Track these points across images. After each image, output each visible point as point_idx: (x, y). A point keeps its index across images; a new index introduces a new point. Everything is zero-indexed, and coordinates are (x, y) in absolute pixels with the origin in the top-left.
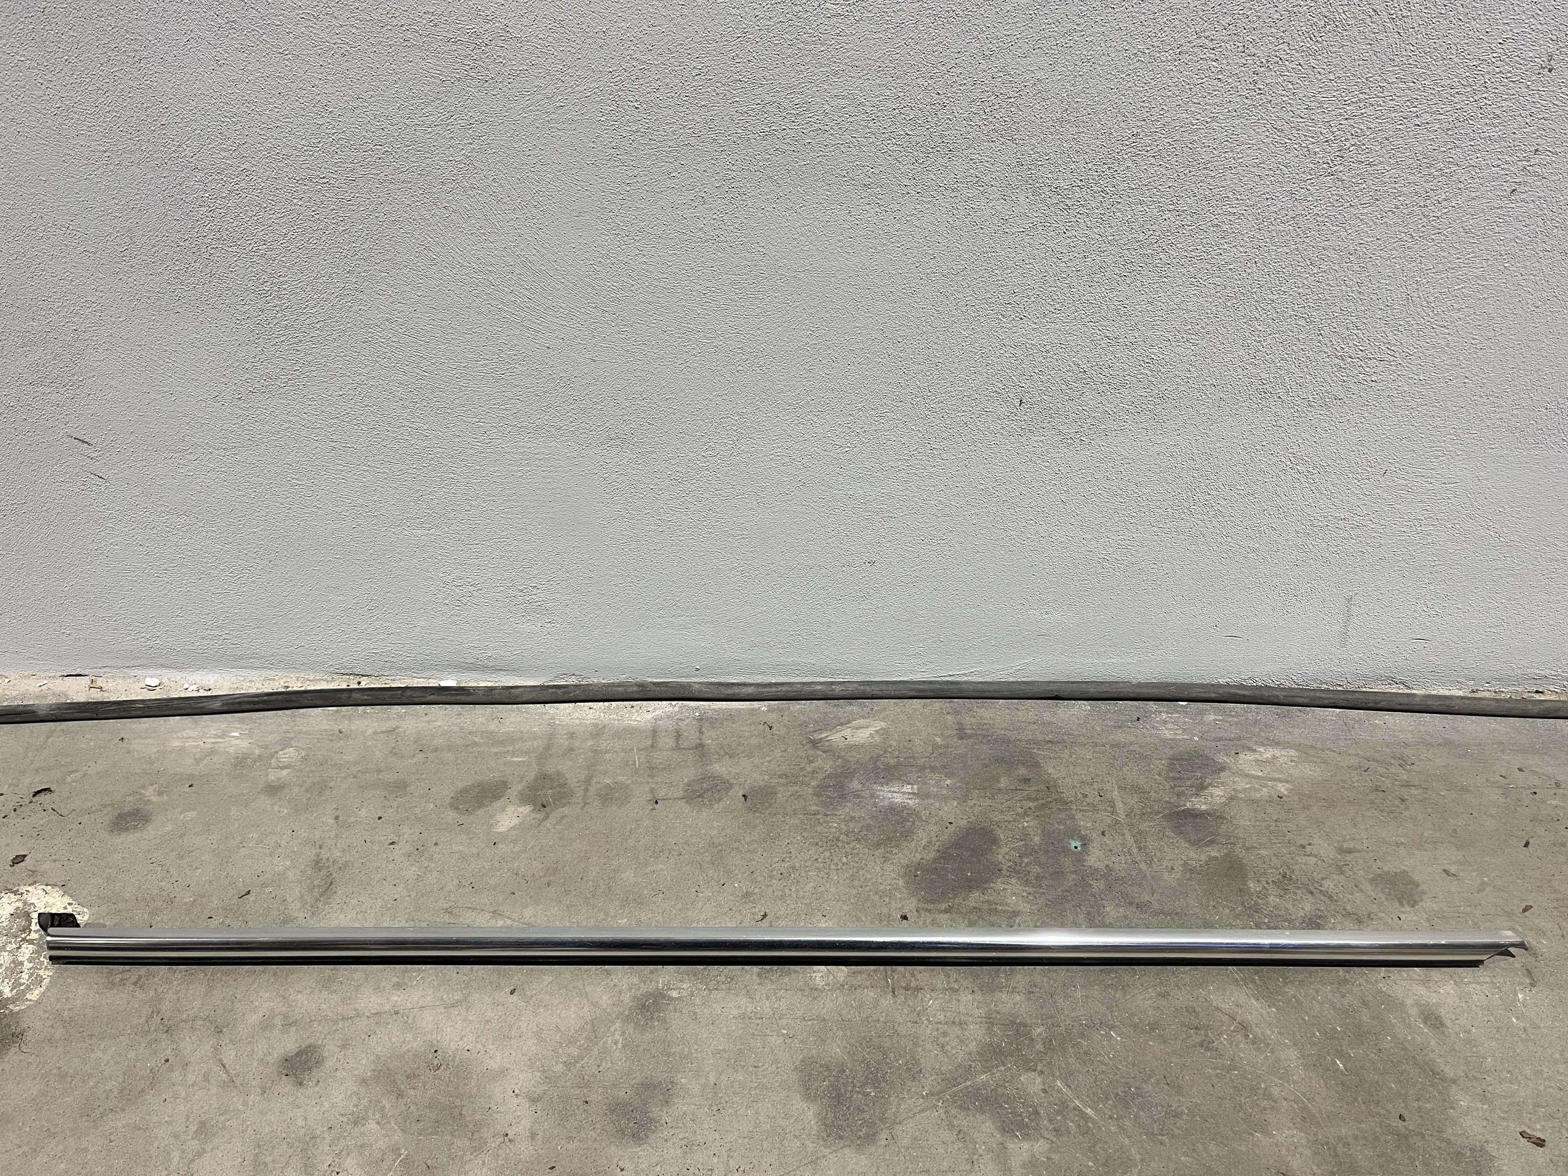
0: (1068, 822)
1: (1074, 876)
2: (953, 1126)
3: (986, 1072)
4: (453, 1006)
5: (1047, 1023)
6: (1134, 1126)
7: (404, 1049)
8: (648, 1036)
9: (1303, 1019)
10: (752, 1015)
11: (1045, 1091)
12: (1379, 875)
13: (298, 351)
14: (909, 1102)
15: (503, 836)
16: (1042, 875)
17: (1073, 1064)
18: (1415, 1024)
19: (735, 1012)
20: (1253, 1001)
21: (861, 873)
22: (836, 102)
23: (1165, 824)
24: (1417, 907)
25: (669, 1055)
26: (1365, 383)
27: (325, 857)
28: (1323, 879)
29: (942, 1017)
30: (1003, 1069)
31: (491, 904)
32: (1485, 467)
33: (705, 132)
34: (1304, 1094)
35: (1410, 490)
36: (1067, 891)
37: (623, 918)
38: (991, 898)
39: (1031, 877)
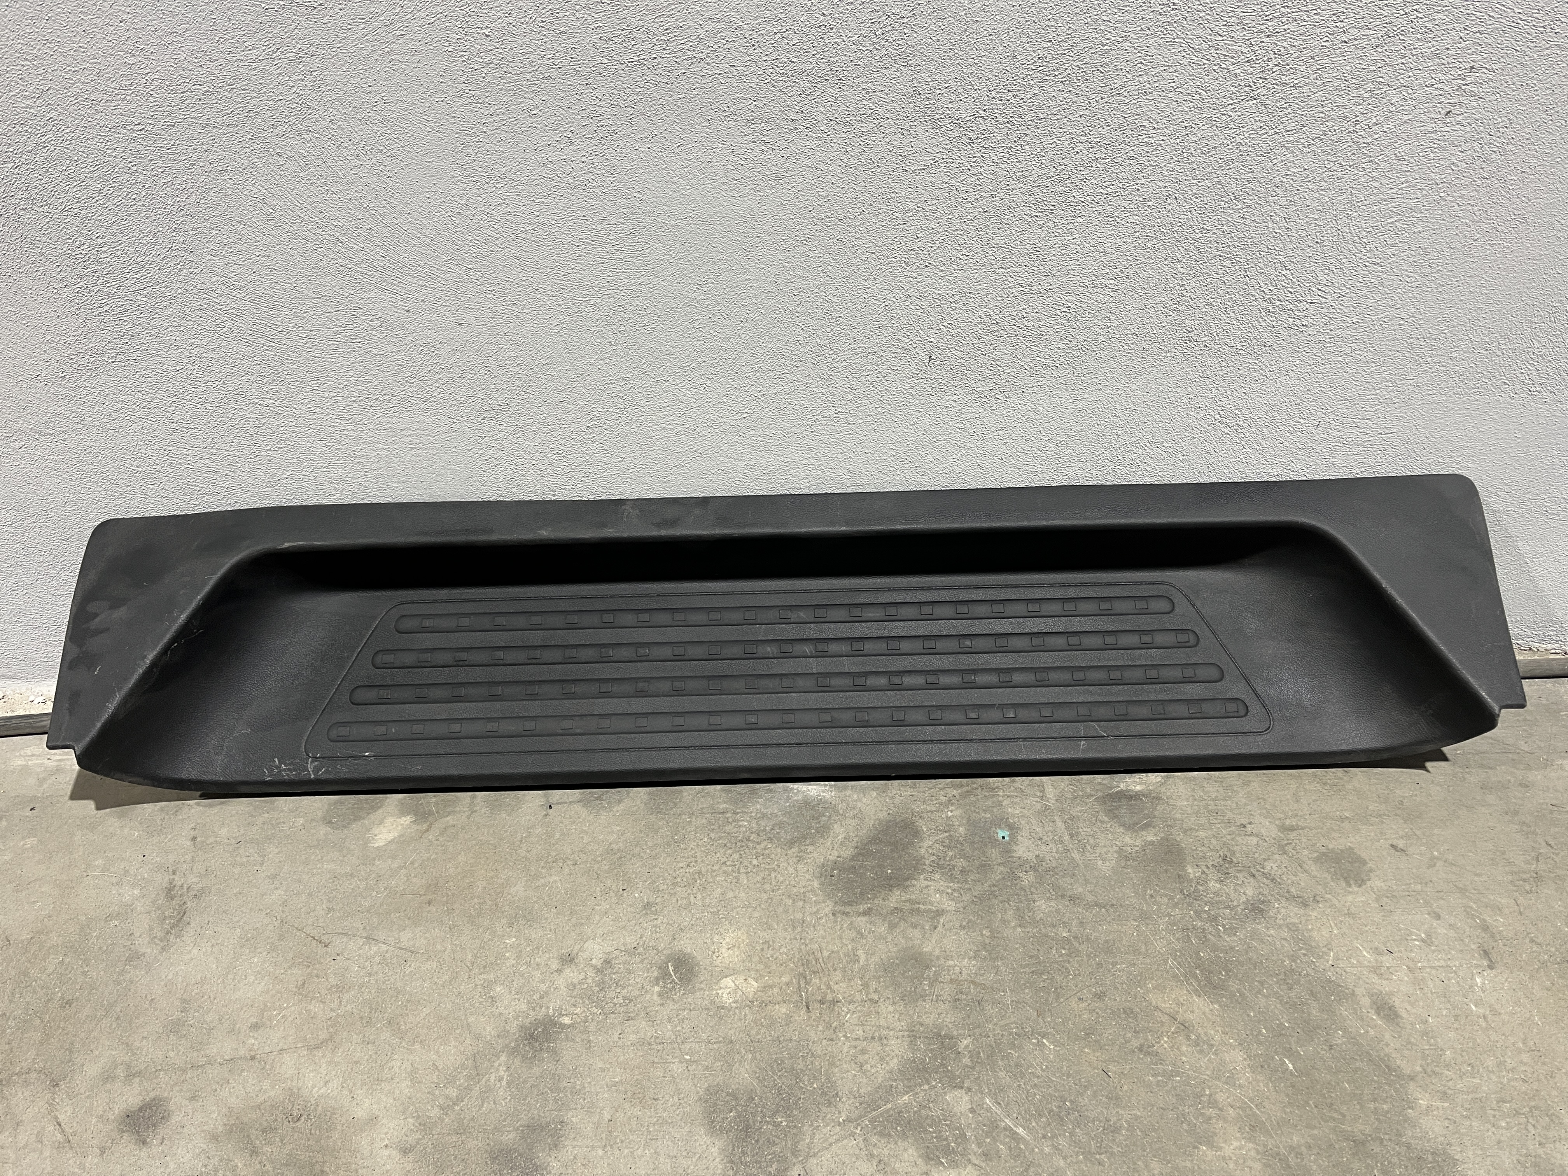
0: (995, 810)
1: (1001, 868)
2: (872, 1155)
3: (907, 1093)
4: (317, 1047)
5: (974, 1034)
6: (1071, 1145)
7: (261, 1099)
8: (536, 1071)
9: (1248, 1015)
10: (653, 1040)
11: (972, 1110)
12: (1324, 854)
13: (125, 321)
14: (824, 1131)
15: (380, 853)
16: (968, 869)
17: (1004, 1078)
18: (1368, 1017)
19: (633, 1037)
20: (1195, 998)
21: (773, 875)
22: (709, 26)
23: (1097, 807)
24: (1364, 887)
25: (559, 1090)
26: (1296, 328)
27: (180, 883)
28: (1265, 860)
29: (860, 1033)
30: (926, 1087)
31: (365, 928)
32: (1423, 415)
33: (565, 63)
34: (1251, 1100)
35: (1345, 442)
36: (994, 885)
37: (510, 937)
38: (913, 897)
39: (956, 872)
